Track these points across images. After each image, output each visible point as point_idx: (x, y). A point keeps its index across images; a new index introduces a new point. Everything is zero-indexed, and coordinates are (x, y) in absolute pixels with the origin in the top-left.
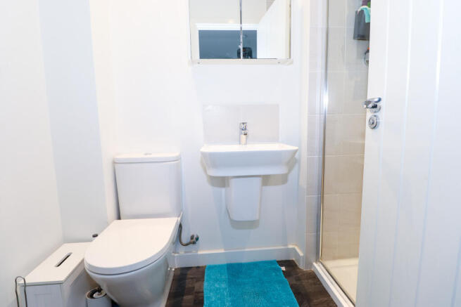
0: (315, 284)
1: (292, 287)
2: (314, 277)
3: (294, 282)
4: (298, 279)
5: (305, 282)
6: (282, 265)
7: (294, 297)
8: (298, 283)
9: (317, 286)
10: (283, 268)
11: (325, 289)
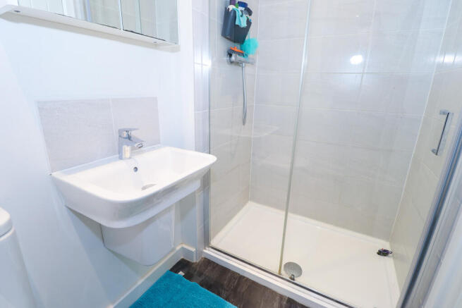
0: (214, 268)
1: (202, 285)
2: (208, 263)
3: (201, 279)
4: (200, 274)
5: (207, 272)
6: (177, 272)
7: (210, 292)
8: (203, 277)
9: (217, 268)
10: (181, 273)
11: (223, 267)
